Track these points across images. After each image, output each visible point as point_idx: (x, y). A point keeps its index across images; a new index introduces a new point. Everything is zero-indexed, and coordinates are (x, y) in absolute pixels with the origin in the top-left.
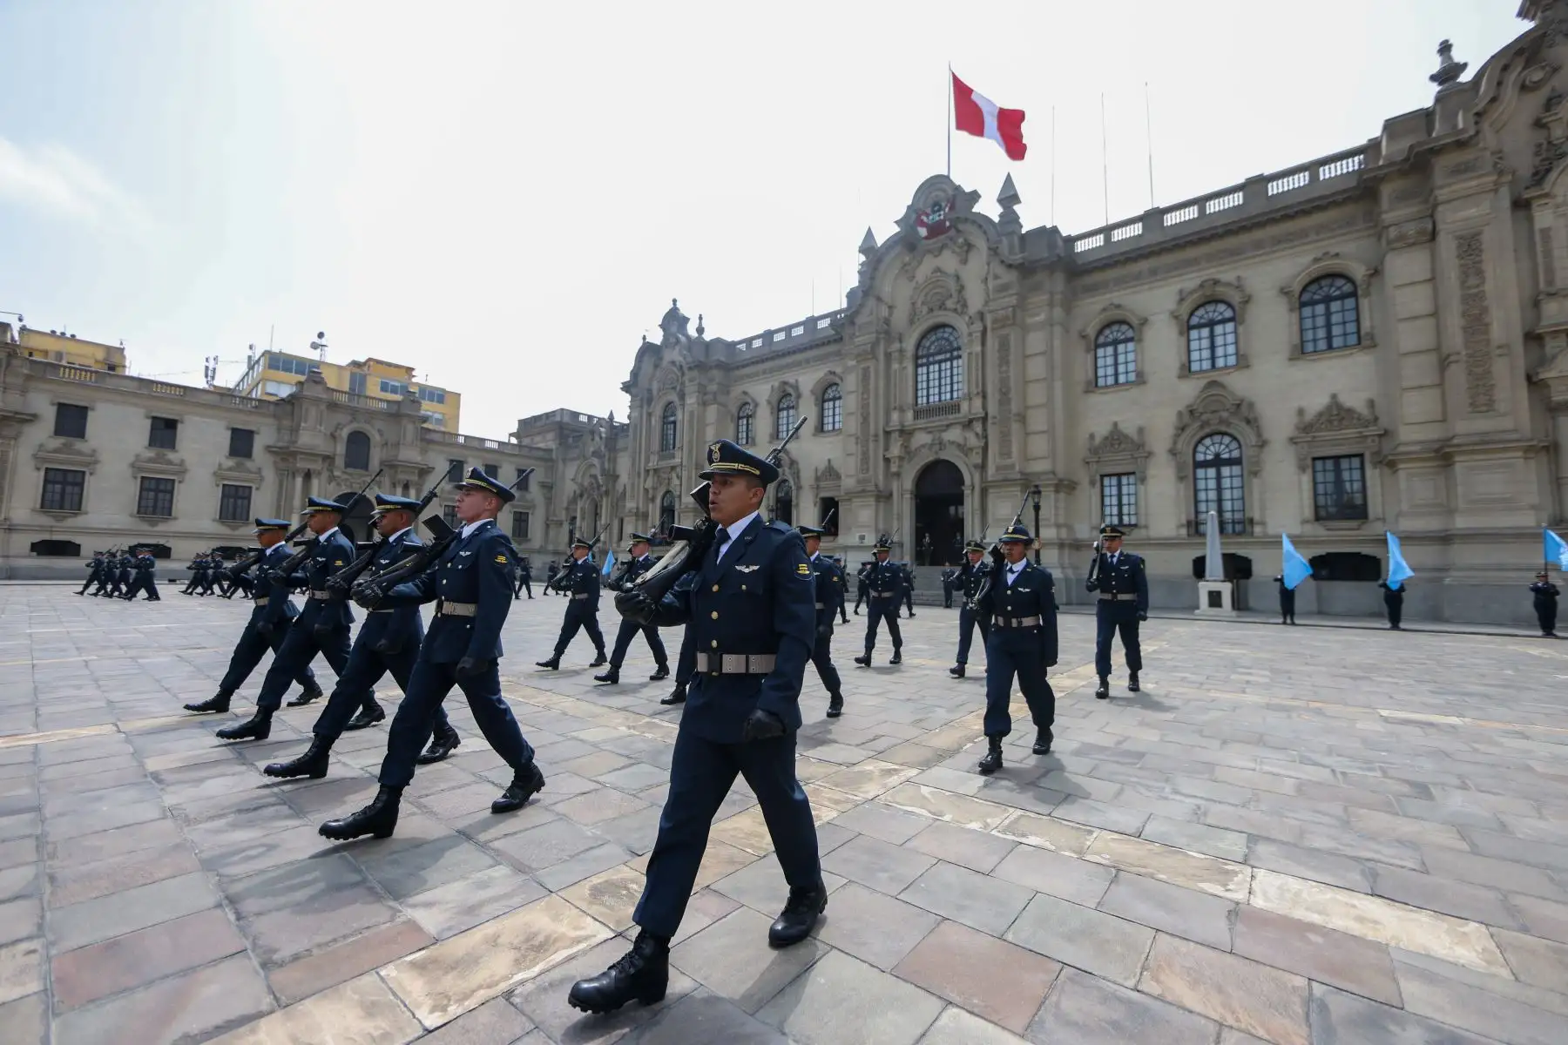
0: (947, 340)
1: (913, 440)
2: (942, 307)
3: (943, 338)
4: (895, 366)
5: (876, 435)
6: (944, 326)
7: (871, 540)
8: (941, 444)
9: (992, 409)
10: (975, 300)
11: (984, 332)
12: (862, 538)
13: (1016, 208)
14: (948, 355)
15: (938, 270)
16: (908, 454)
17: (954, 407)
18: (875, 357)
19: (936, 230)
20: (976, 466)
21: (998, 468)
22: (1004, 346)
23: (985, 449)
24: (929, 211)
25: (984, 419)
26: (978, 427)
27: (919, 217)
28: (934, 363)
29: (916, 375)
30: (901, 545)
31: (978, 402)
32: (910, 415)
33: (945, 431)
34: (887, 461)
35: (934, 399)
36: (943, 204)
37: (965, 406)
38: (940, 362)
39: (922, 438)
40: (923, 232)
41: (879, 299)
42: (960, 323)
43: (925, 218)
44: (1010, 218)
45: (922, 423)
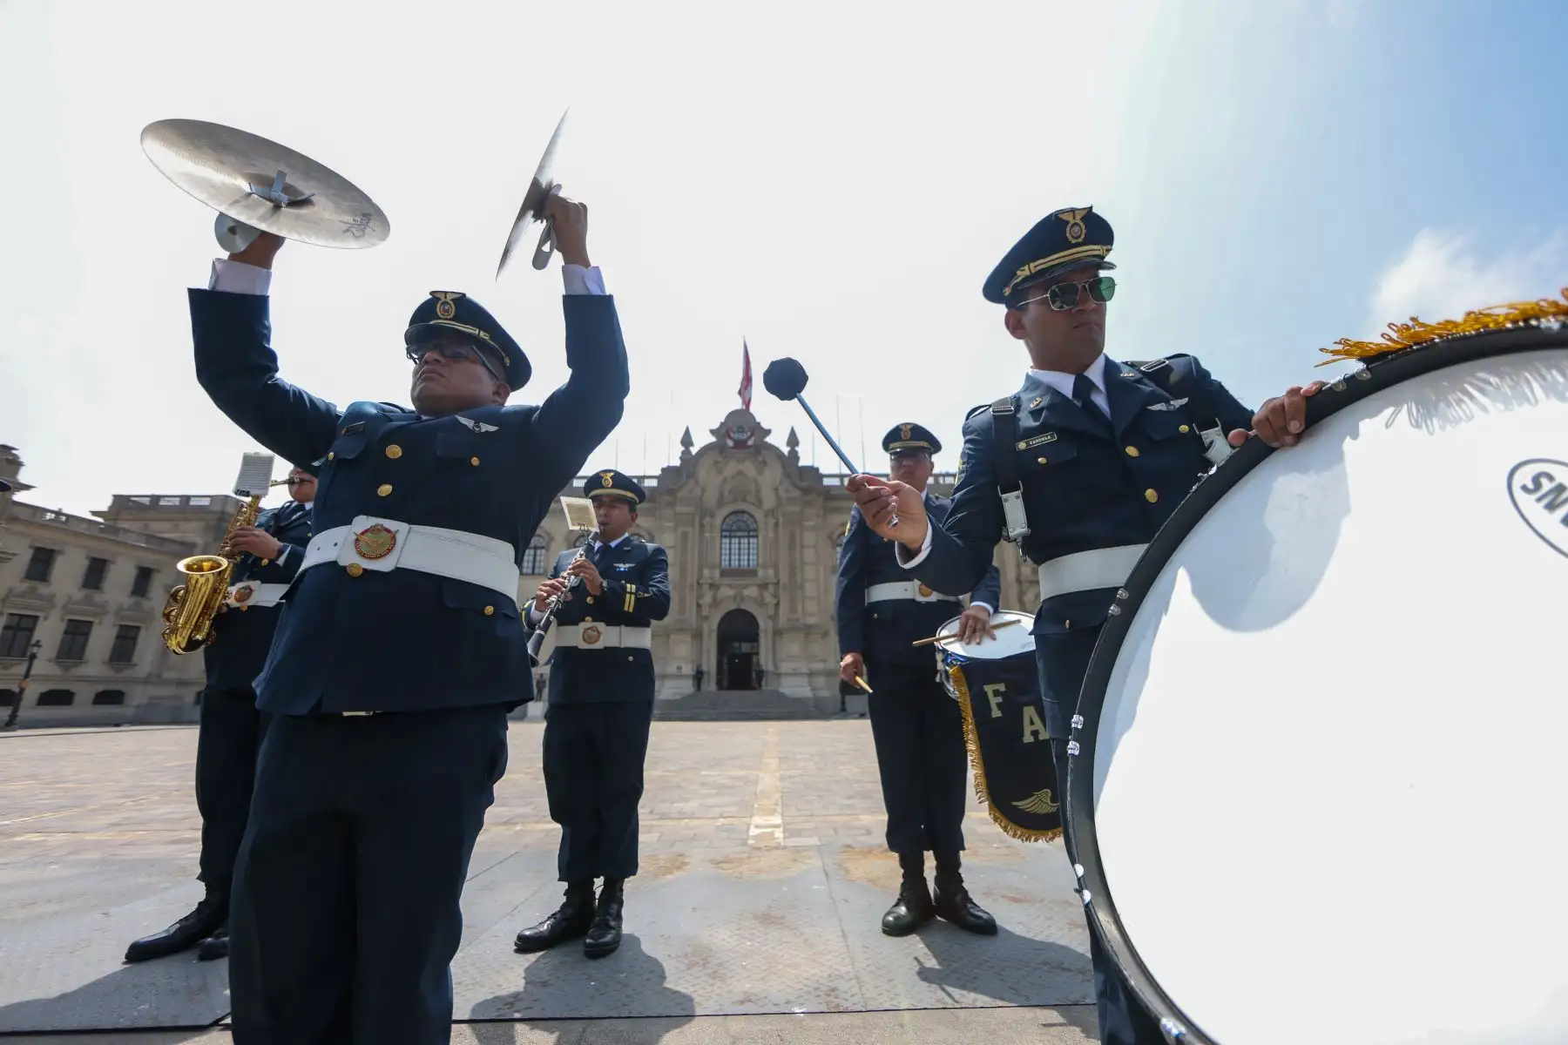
0: (745, 522)
1: (720, 591)
2: (744, 500)
3: (742, 521)
4: (707, 535)
5: (692, 586)
6: (743, 512)
7: (688, 669)
8: (742, 599)
9: (784, 578)
10: (769, 501)
11: (776, 524)
12: (679, 668)
13: (797, 449)
14: (746, 534)
15: (740, 473)
16: (716, 603)
17: (753, 573)
18: (693, 526)
19: (740, 445)
20: (770, 617)
21: (789, 620)
22: (792, 536)
23: (777, 605)
24: (735, 429)
25: (777, 584)
26: (771, 589)
27: (728, 432)
28: (735, 537)
29: (721, 543)
30: (709, 673)
31: (771, 572)
32: (717, 573)
33: (744, 588)
34: (699, 606)
35: (735, 564)
36: (746, 429)
37: (760, 573)
38: (740, 537)
39: (726, 592)
40: (730, 443)
41: (697, 483)
42: (759, 515)
43: (732, 434)
44: (794, 455)
45: (727, 580)
